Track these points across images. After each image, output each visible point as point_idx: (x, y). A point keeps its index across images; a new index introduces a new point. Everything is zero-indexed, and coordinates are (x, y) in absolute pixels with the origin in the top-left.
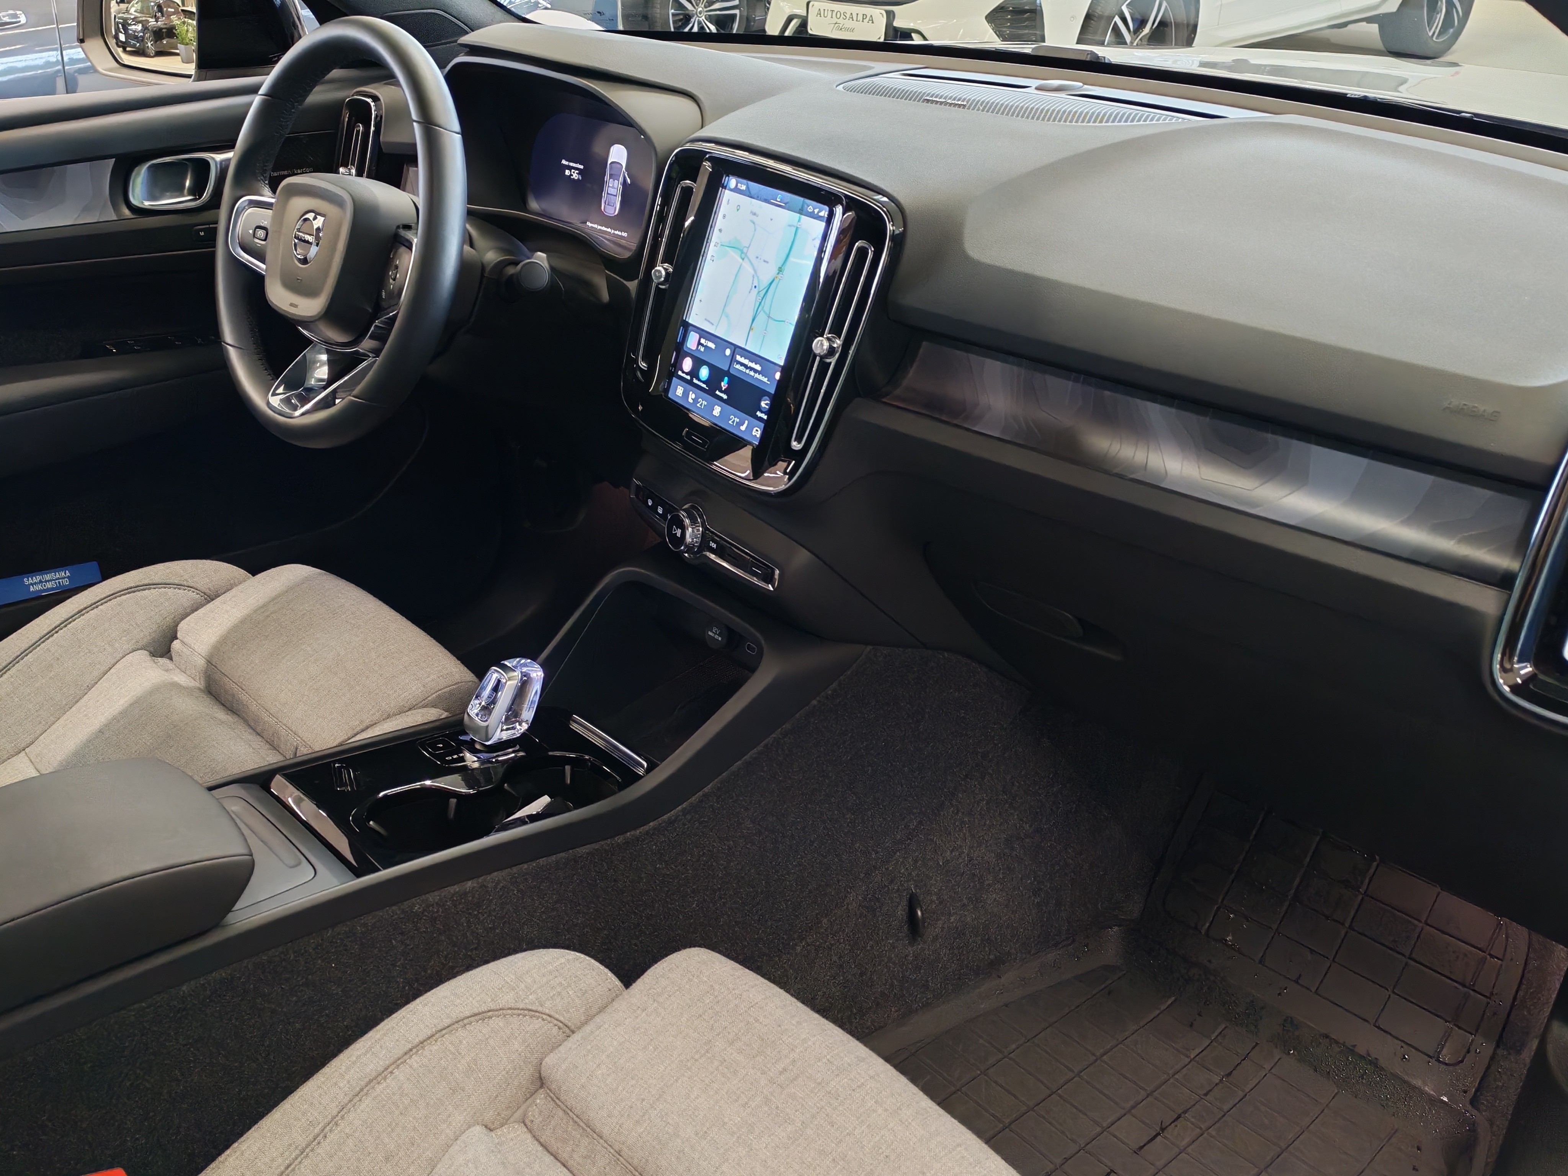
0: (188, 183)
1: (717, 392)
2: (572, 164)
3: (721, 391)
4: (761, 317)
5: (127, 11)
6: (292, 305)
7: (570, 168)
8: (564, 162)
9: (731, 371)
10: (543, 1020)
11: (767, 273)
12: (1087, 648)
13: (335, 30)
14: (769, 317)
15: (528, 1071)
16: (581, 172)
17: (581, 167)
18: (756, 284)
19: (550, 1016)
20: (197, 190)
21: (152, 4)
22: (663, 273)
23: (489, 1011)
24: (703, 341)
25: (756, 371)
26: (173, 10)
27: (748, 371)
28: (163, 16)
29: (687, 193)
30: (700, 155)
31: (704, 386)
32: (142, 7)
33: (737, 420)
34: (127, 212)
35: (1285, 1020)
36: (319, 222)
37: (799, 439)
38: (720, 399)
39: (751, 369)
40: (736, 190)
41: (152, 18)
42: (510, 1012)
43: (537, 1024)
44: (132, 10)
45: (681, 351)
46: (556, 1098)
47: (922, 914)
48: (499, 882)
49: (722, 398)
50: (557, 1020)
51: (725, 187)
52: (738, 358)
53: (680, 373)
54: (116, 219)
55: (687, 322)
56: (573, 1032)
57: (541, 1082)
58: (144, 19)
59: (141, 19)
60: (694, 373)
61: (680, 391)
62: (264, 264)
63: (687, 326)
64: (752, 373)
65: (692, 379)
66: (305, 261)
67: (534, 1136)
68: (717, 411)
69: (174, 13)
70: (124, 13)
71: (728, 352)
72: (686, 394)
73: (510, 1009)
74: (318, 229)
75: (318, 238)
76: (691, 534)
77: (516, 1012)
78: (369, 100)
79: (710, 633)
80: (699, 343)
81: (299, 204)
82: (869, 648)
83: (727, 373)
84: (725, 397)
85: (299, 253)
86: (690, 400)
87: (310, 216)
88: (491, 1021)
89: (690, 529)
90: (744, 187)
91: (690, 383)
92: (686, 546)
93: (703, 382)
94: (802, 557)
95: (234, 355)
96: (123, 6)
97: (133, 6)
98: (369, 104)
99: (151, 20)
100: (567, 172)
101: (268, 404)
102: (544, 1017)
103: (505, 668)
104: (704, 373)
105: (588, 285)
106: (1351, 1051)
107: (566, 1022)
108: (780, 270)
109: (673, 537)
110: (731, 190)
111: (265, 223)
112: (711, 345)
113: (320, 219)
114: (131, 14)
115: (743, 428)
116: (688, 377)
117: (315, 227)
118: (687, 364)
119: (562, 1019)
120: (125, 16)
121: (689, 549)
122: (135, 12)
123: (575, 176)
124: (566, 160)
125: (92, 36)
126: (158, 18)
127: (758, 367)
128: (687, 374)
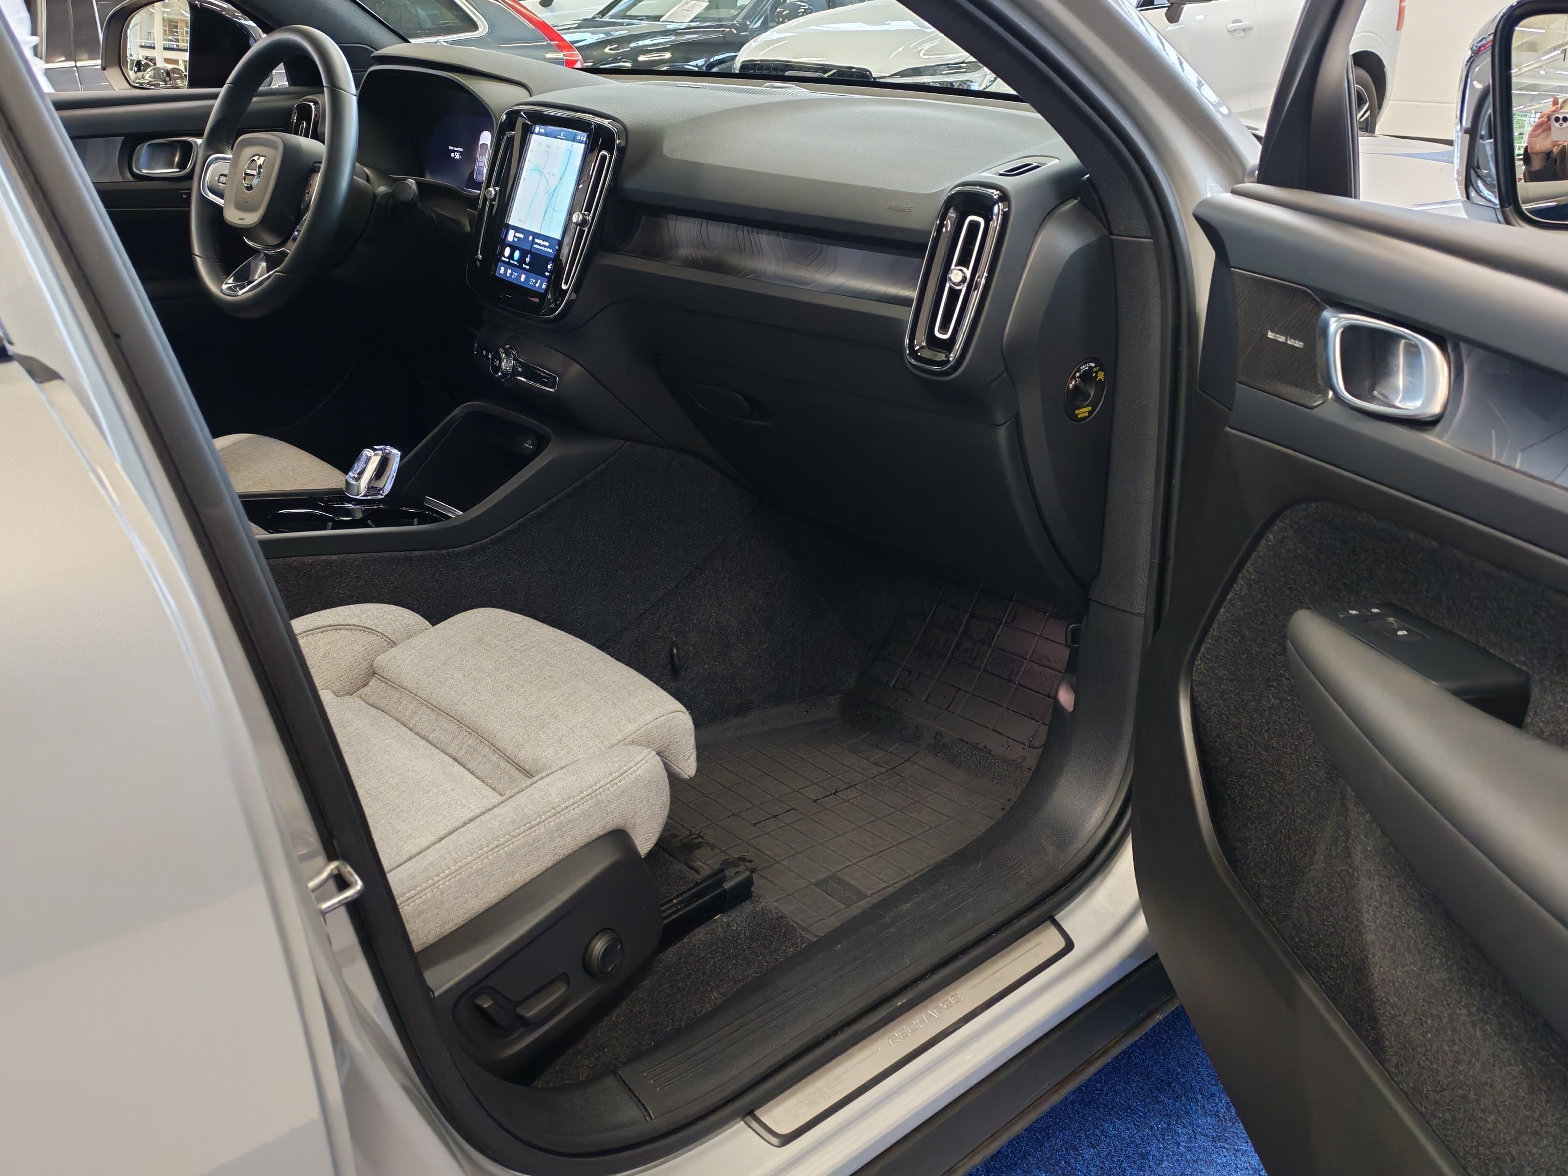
0: (177, 159)
1: (524, 266)
2: (455, 149)
3: (526, 265)
4: (550, 210)
5: (143, 77)
6: (240, 219)
7: (454, 151)
8: (450, 148)
9: (532, 250)
10: (377, 636)
11: (553, 181)
12: (754, 422)
13: (279, 36)
14: (554, 210)
15: (364, 665)
16: (461, 153)
17: (461, 150)
18: (547, 190)
19: (382, 634)
20: (182, 165)
21: (162, 71)
22: (493, 192)
23: (340, 625)
24: (517, 234)
25: (545, 246)
26: (178, 76)
27: (541, 248)
28: (170, 80)
29: (511, 140)
30: (517, 112)
31: (516, 263)
32: (155, 74)
33: (534, 281)
34: (129, 176)
35: (937, 734)
36: (260, 161)
37: (566, 283)
38: (525, 269)
39: (543, 246)
40: (539, 134)
41: (162, 81)
42: (354, 627)
43: (372, 637)
44: (147, 77)
45: (504, 244)
46: (382, 679)
47: (677, 651)
48: (355, 561)
49: (526, 268)
50: (387, 637)
51: (533, 133)
52: (536, 241)
53: (503, 258)
54: (121, 180)
55: (508, 224)
56: (396, 645)
57: (373, 673)
58: (156, 82)
59: (153, 83)
60: (511, 257)
61: (502, 270)
62: (223, 199)
63: (508, 227)
64: (543, 248)
65: (509, 261)
66: (250, 188)
67: (366, 702)
68: (523, 277)
69: (178, 78)
70: (140, 79)
71: (531, 238)
72: (506, 271)
73: (355, 625)
74: (260, 167)
75: (259, 173)
76: (506, 364)
77: (358, 628)
78: (312, 104)
79: (526, 445)
80: (515, 236)
81: (248, 151)
82: (629, 443)
83: (530, 252)
84: (528, 267)
85: (246, 184)
86: (508, 275)
87: (256, 158)
88: (342, 631)
89: (505, 361)
90: (543, 131)
91: (509, 263)
92: (502, 372)
93: (516, 261)
94: (575, 369)
95: (199, 261)
96: (140, 74)
97: (148, 73)
98: (310, 106)
99: (161, 83)
100: (453, 155)
101: (222, 291)
102: (378, 634)
103: (375, 450)
104: (517, 254)
105: (458, 223)
106: (975, 746)
107: (393, 639)
108: (561, 178)
109: (494, 367)
110: (537, 134)
111: (226, 172)
112: (521, 236)
113: (262, 159)
114: (147, 79)
115: (537, 285)
116: (507, 260)
117: (258, 164)
118: (507, 252)
119: (390, 637)
120: (142, 81)
121: (505, 375)
122: (149, 77)
123: (457, 156)
124: (452, 146)
125: (111, 66)
126: (167, 81)
127: (547, 244)
128: (507, 258)
